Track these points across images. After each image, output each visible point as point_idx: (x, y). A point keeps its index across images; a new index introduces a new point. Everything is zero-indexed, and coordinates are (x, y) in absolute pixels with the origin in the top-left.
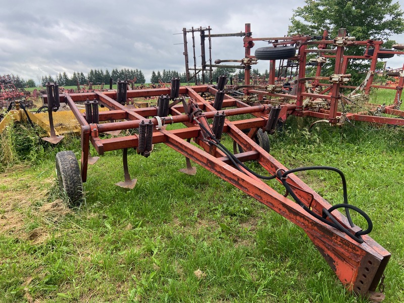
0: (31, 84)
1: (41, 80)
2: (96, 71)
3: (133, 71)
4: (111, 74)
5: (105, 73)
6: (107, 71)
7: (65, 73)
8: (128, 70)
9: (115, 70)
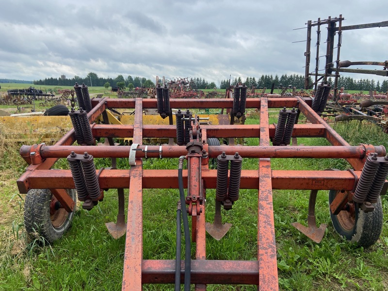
0: (213, 86)
1: (220, 83)
2: (266, 76)
3: (302, 76)
4: (279, 79)
5: (274, 78)
6: (277, 76)
7: (240, 78)
8: (297, 76)
9: (284, 75)
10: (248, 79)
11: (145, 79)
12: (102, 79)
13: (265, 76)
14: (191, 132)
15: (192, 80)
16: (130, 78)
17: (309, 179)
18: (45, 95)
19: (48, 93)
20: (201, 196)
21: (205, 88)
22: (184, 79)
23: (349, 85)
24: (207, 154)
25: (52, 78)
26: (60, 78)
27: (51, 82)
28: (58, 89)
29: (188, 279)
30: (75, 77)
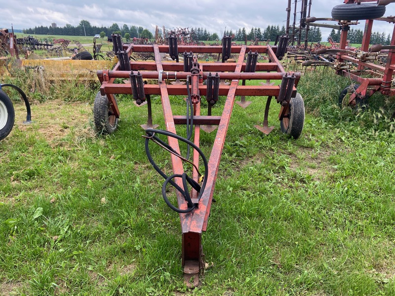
0: (215, 37)
1: (223, 34)
5: (280, 29)
7: (244, 28)
10: (252, 30)
11: (142, 29)
12: (95, 28)
13: (271, 27)
14: (193, 62)
15: (192, 30)
16: (126, 27)
17: (256, 89)
18: (41, 45)
19: (43, 43)
20: (198, 95)
21: (206, 40)
22: (185, 29)
23: (359, 38)
24: (202, 76)
25: (42, 27)
26: (50, 27)
27: (41, 31)
28: (53, 39)
29: (192, 122)
30: (67, 25)
